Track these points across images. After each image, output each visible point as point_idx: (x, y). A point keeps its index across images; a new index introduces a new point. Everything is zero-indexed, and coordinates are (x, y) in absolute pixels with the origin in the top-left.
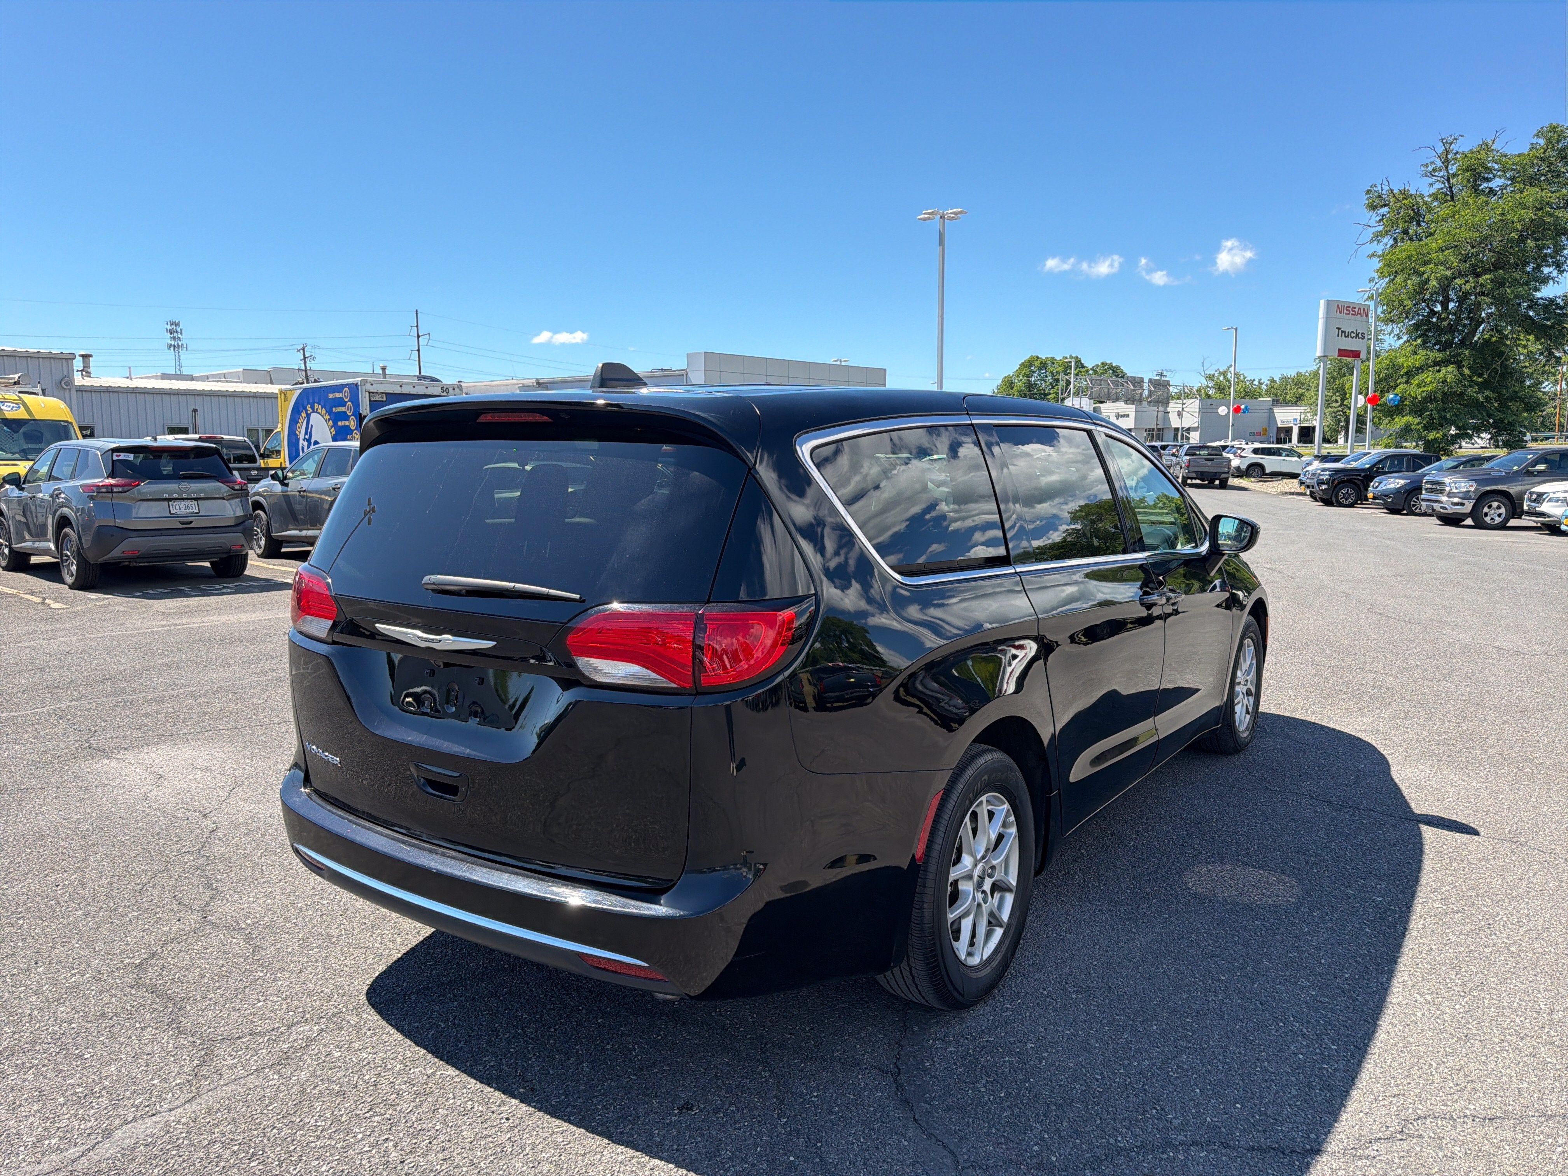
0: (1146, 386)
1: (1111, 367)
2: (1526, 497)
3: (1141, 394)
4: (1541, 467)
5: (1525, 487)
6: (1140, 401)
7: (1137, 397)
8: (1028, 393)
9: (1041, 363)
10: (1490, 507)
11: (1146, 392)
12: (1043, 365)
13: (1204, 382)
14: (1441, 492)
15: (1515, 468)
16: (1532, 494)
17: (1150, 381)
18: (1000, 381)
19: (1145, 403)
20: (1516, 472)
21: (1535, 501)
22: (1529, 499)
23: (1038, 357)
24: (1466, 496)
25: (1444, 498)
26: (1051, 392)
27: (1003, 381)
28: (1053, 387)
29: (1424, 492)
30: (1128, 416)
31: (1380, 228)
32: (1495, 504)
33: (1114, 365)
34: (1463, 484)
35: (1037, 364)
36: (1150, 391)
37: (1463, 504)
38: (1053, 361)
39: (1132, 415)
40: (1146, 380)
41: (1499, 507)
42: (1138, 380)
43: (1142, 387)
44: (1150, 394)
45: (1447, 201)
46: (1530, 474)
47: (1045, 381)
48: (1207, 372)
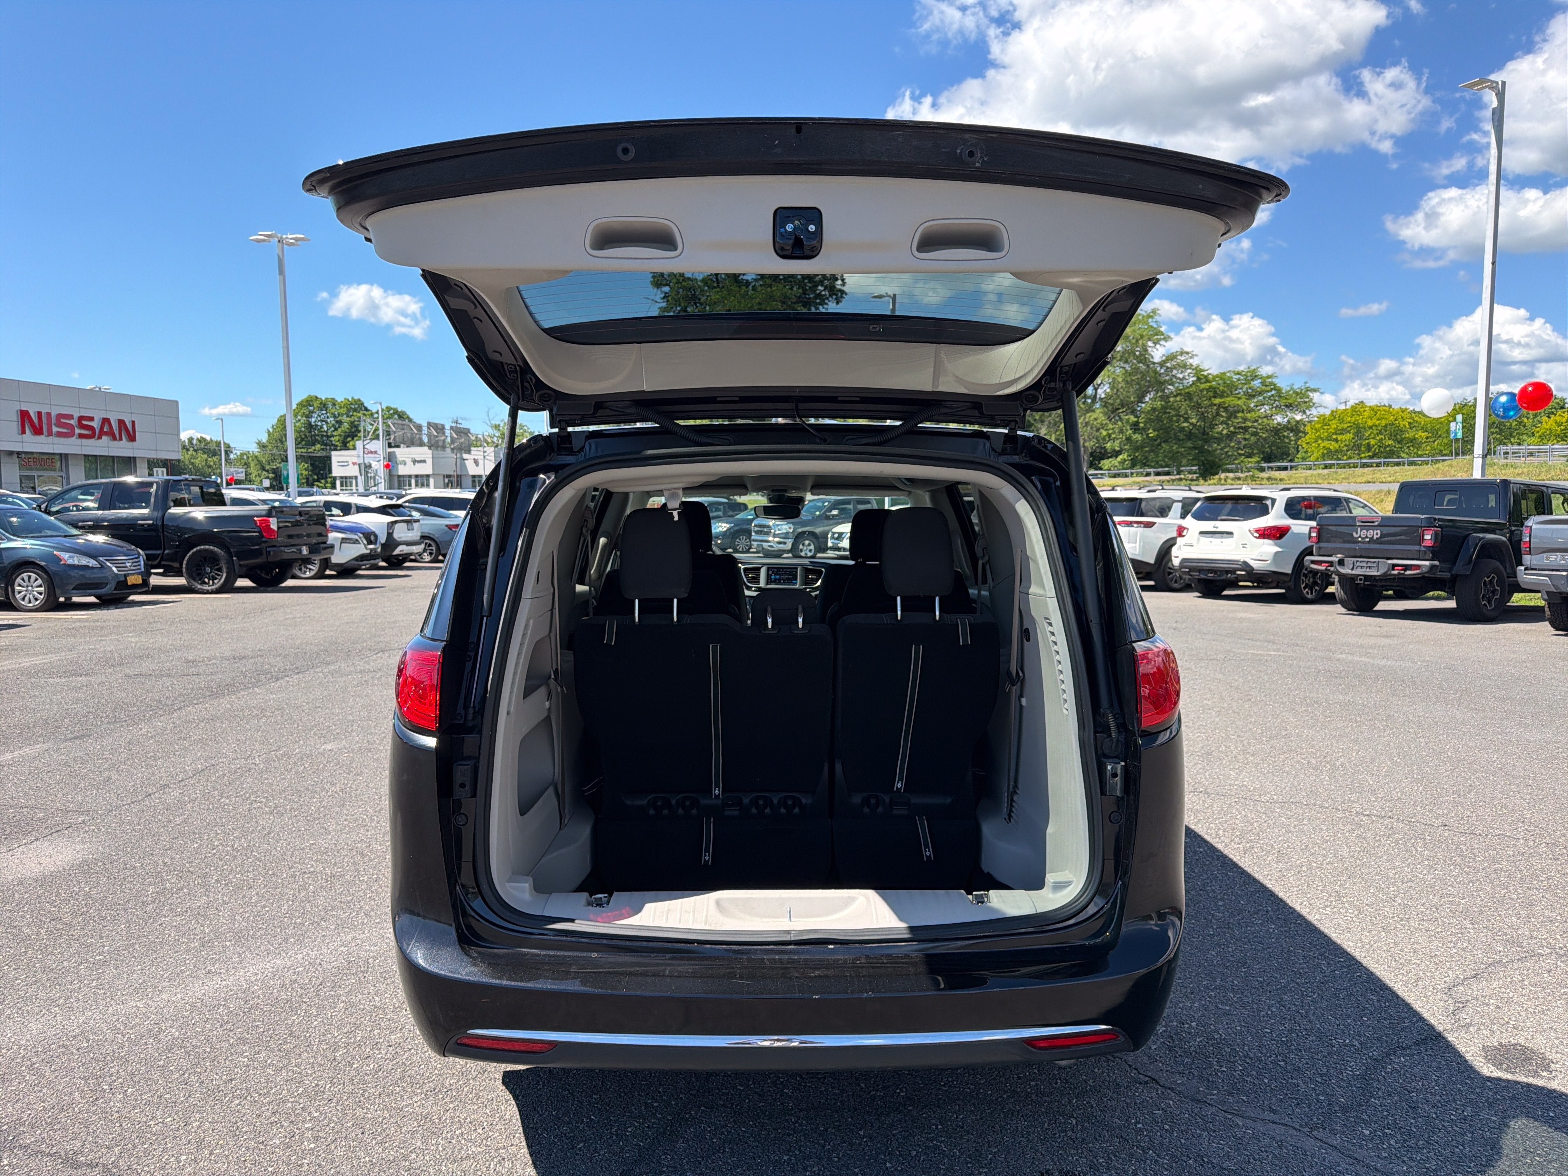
0: (448, 432)
1: (396, 412)
2: (829, 536)
3: (444, 441)
4: (835, 512)
5: (826, 528)
6: (444, 447)
7: (440, 444)
8: (308, 434)
9: (321, 403)
10: (803, 545)
11: (449, 440)
12: (323, 406)
13: (491, 431)
14: (768, 533)
15: (818, 513)
16: (834, 533)
17: (452, 428)
18: (276, 420)
19: (448, 450)
20: (819, 516)
21: (837, 539)
22: (833, 538)
23: (316, 397)
24: (786, 536)
25: (771, 539)
26: (335, 433)
27: (278, 420)
28: (336, 429)
29: (753, 534)
30: (424, 461)
31: (664, 305)
32: (807, 542)
33: (399, 410)
34: (784, 527)
35: (316, 404)
36: (452, 438)
37: (785, 543)
38: (334, 403)
39: (429, 461)
40: (447, 427)
41: (809, 545)
42: (440, 427)
43: (444, 433)
44: (453, 441)
45: (714, 287)
46: (828, 518)
47: (327, 422)
48: (493, 422)
